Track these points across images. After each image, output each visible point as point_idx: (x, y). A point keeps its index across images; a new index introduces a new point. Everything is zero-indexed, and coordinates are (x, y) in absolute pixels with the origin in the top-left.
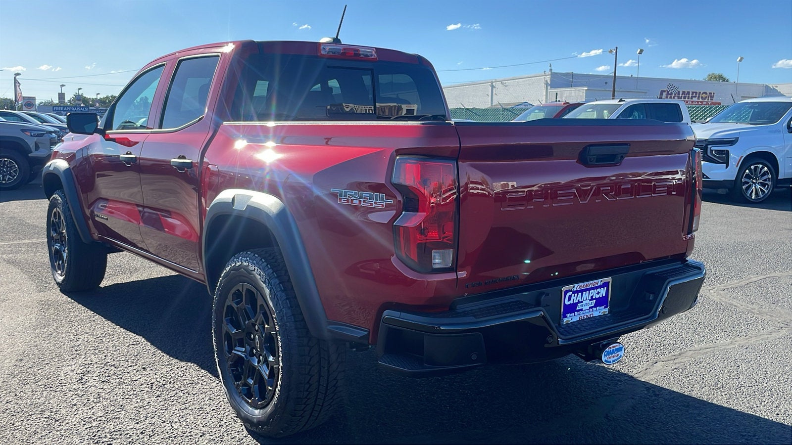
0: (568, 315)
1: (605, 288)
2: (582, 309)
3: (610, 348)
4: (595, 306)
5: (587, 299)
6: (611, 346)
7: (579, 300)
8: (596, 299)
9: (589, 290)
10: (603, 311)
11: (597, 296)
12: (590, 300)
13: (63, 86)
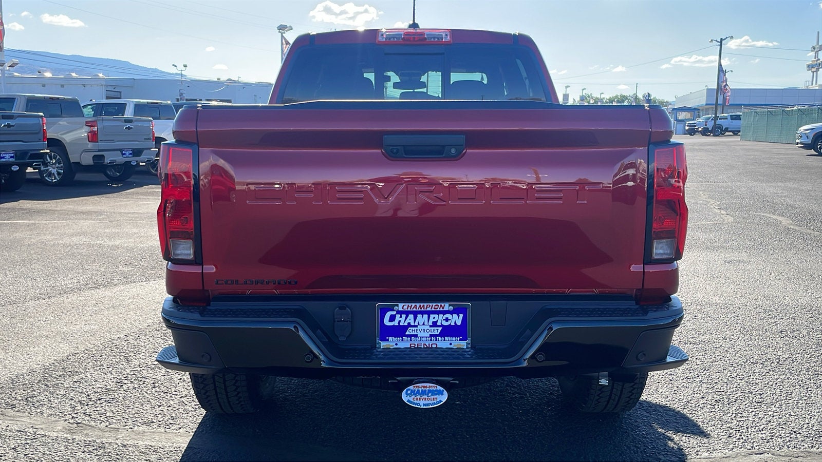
0: (390, 339)
1: (461, 316)
2: (417, 335)
3: (419, 387)
4: (442, 335)
5: (426, 323)
6: (420, 385)
7: (409, 323)
8: (442, 326)
9: (429, 313)
10: (456, 344)
11: (445, 323)
12: (431, 326)
13: (567, 87)
